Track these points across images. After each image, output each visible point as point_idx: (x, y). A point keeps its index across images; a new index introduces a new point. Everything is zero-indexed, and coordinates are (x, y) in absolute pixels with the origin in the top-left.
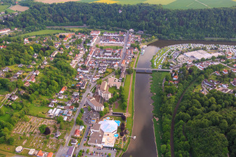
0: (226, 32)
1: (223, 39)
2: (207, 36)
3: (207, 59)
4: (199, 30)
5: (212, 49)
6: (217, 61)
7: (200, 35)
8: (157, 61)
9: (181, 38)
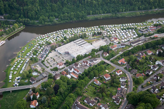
0: (112, 5)
1: (109, 15)
2: (89, 14)
3: (86, 56)
4: (78, 6)
5: (94, 35)
6: (98, 56)
7: (81, 14)
8: (14, 70)
9: (55, 20)
